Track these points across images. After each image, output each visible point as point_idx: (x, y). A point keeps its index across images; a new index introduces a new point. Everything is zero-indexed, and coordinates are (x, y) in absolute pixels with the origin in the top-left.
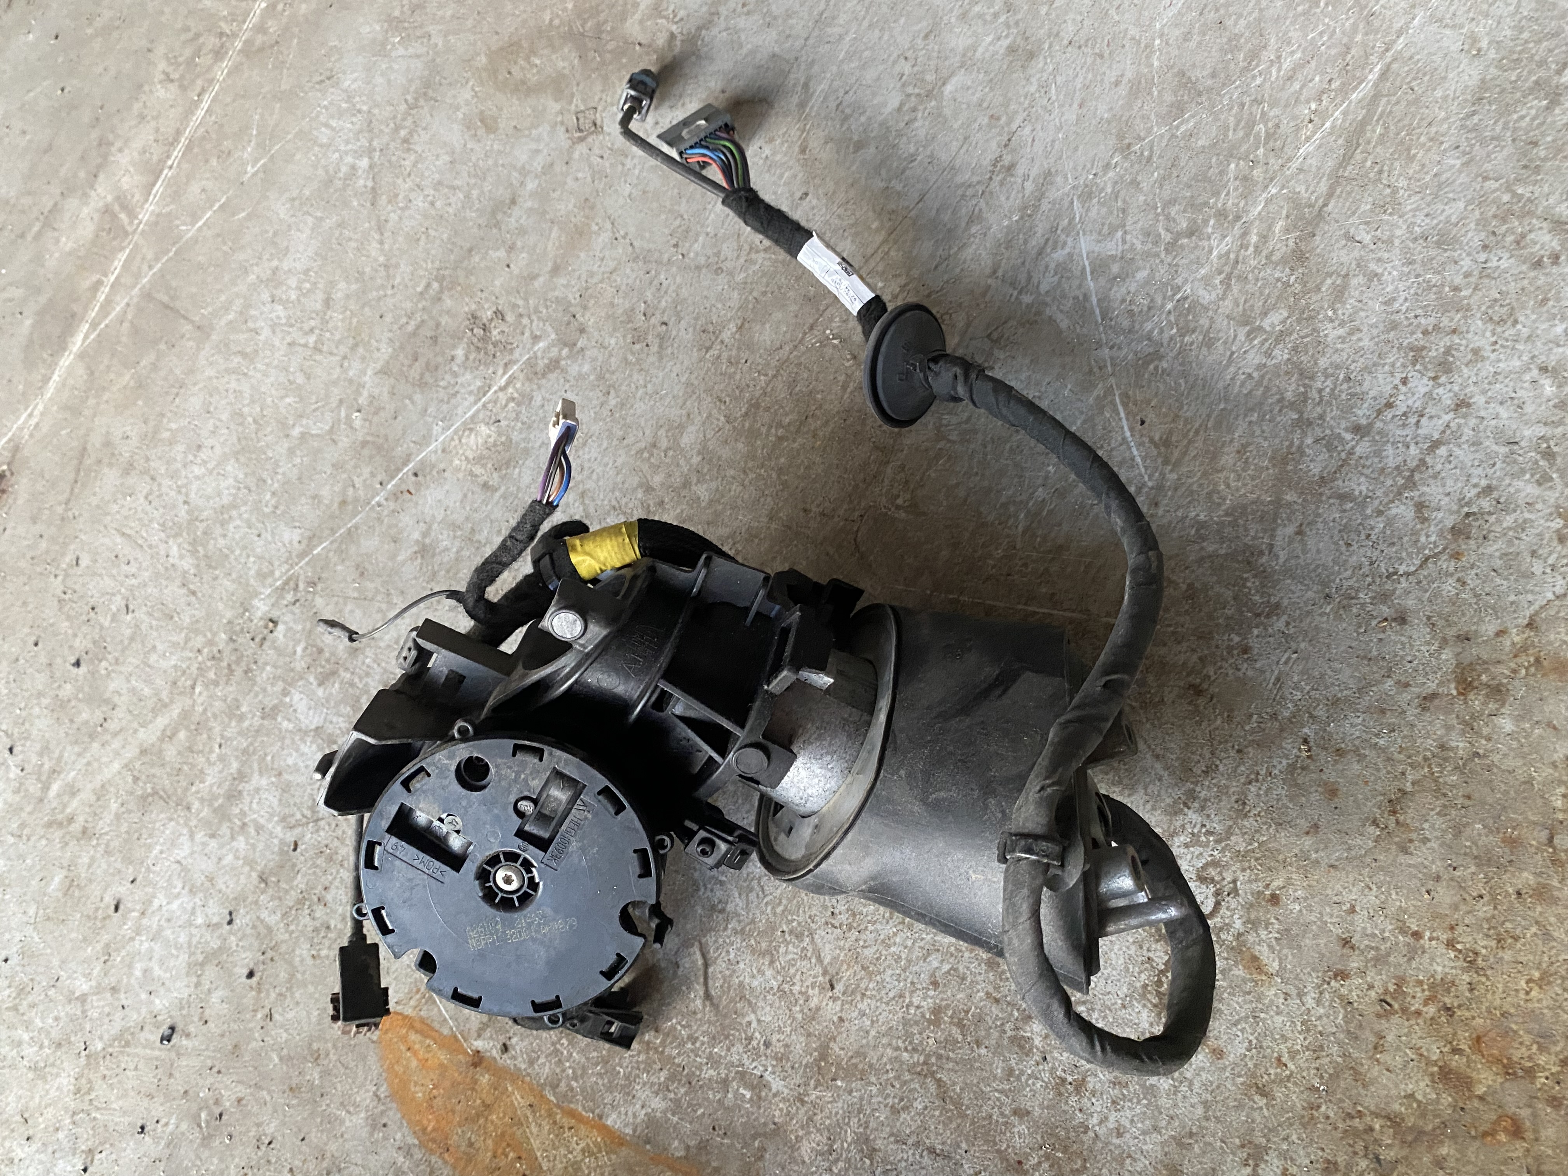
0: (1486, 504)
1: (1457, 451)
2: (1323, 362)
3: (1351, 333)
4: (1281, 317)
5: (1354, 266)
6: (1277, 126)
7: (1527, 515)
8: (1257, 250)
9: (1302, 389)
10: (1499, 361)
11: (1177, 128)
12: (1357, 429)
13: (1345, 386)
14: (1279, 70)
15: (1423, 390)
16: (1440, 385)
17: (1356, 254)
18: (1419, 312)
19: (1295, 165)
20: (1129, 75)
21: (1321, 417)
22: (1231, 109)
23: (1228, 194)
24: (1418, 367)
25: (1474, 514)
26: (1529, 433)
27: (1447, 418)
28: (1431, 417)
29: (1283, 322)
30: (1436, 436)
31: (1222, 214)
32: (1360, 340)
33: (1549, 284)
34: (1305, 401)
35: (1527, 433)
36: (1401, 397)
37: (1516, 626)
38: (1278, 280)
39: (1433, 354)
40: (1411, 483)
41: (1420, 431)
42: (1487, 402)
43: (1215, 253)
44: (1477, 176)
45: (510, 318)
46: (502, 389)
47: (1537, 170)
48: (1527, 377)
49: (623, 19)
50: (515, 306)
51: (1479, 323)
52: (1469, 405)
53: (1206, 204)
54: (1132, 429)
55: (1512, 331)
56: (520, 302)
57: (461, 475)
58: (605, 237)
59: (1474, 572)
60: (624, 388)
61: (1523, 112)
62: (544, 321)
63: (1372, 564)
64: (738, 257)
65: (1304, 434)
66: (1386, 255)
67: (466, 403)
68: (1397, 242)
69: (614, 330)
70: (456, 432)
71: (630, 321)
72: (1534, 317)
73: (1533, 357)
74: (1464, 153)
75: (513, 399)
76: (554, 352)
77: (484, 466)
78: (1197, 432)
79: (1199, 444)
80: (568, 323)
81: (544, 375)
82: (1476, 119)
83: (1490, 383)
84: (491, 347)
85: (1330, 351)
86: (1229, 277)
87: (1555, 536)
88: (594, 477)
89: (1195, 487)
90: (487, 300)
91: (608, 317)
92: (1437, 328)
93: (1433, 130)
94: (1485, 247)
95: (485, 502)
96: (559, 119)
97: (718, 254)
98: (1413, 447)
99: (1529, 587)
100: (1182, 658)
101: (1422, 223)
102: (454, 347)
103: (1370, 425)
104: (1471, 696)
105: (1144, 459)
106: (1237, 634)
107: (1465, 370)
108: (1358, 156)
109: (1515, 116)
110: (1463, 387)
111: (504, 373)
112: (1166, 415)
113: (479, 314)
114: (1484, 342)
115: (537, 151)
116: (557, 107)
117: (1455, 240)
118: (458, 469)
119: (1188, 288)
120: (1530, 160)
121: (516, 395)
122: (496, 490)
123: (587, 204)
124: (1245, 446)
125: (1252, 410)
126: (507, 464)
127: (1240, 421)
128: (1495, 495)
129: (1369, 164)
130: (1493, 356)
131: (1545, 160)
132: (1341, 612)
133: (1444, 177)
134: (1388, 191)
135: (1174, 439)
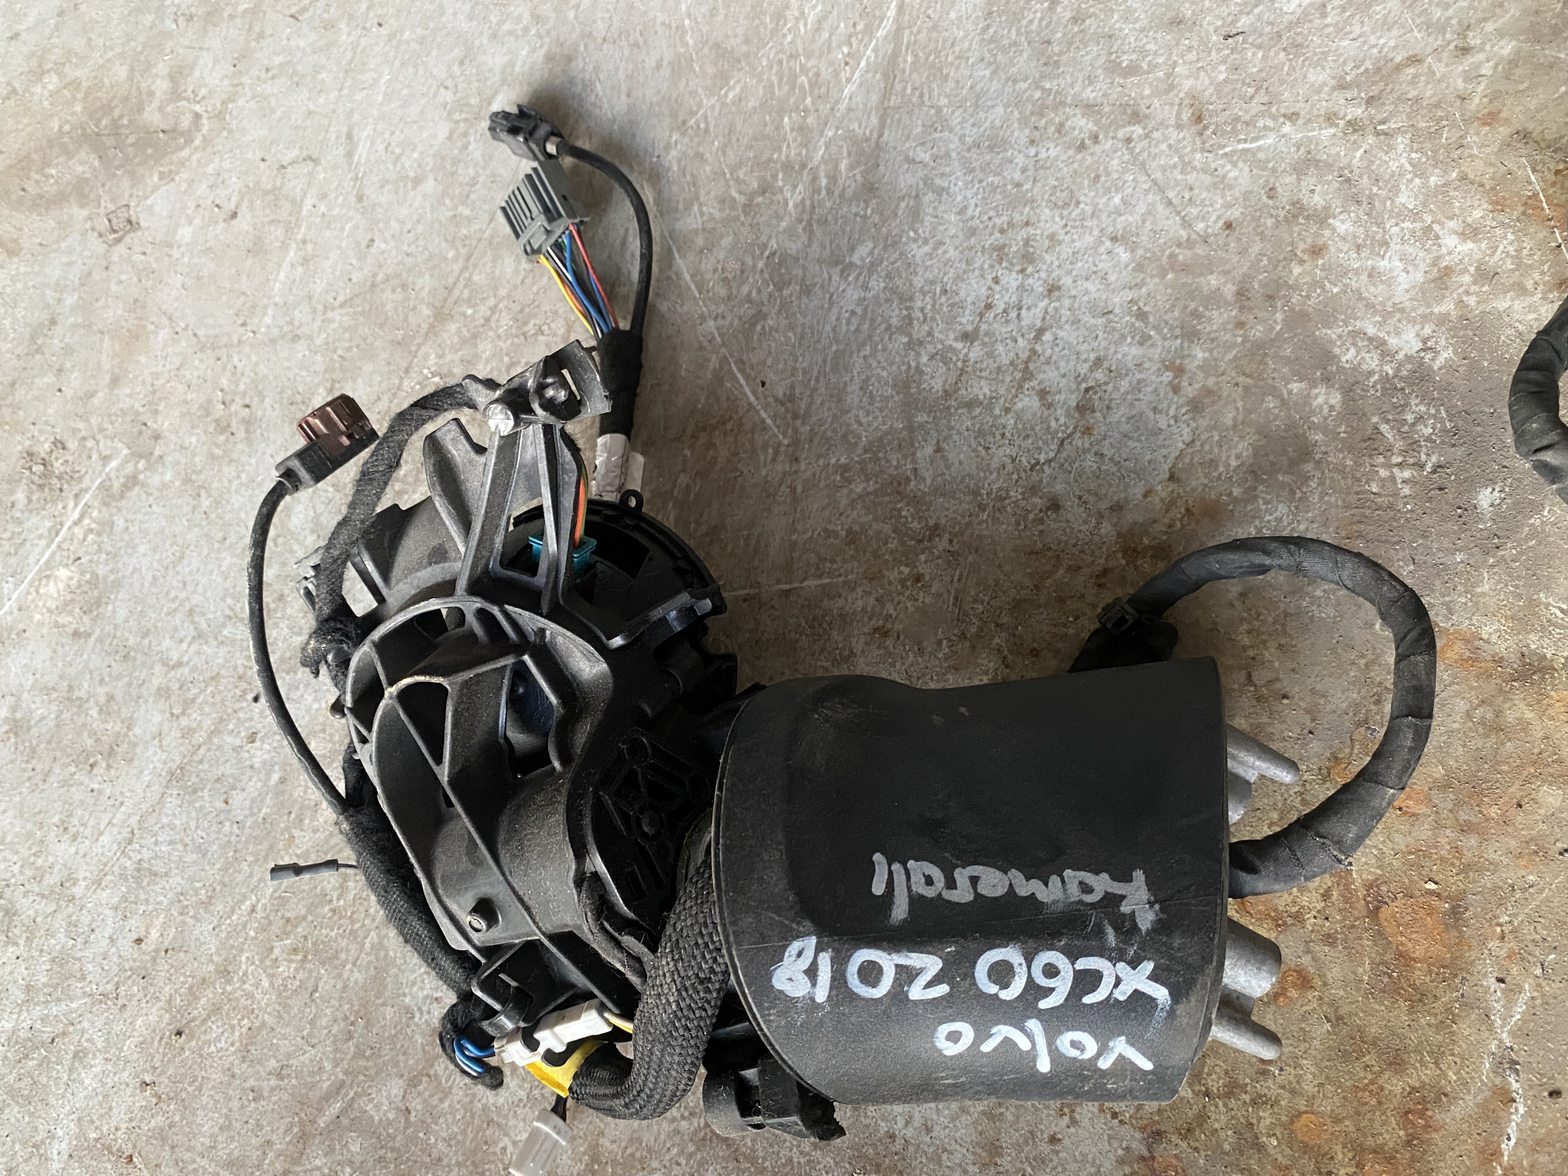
0: (1100, 375)
1: (1061, 334)
2: (918, 282)
3: (935, 249)
4: (868, 249)
5: (921, 186)
6: (817, 75)
7: (1138, 376)
8: (830, 192)
9: (905, 312)
10: (1073, 241)
11: (726, 95)
12: (967, 337)
13: (943, 299)
14: (806, 25)
15: (1014, 284)
16: (1028, 276)
17: (921, 174)
18: (992, 213)
19: (842, 107)
20: (668, 57)
21: (930, 334)
22: (771, 67)
23: (788, 146)
24: (1004, 264)
25: (1092, 388)
26: (1118, 300)
27: (1042, 304)
28: (1029, 308)
29: (871, 253)
30: (1039, 324)
31: (787, 167)
32: (945, 252)
33: (1097, 162)
34: (911, 323)
35: (1117, 300)
36: (997, 296)
37: (1160, 482)
38: (856, 215)
39: (1014, 248)
40: (1028, 375)
41: (1023, 323)
42: (1075, 281)
43: (791, 204)
44: (1008, 80)
45: (72, 445)
46: (76, 523)
47: (1057, 64)
48: (1102, 249)
49: (140, 109)
50: (75, 431)
51: (1047, 211)
52: (1059, 288)
53: (770, 160)
54: (754, 393)
55: (1078, 211)
56: (81, 425)
57: (45, 631)
58: (164, 334)
59: (1107, 442)
60: (215, 485)
61: (1031, 16)
62: (112, 439)
63: (1014, 460)
64: (314, 319)
65: (918, 354)
66: (948, 169)
67: (38, 550)
68: (954, 155)
69: (193, 427)
70: (31, 584)
71: (207, 415)
72: (1092, 194)
73: (1102, 230)
74: (990, 64)
75: (91, 531)
76: (129, 469)
77: (70, 613)
78: (817, 380)
79: (822, 390)
80: (140, 433)
81: (122, 496)
82: (991, 31)
83: (1072, 263)
84: (55, 481)
85: (920, 271)
86: (809, 223)
87: (1168, 388)
88: (200, 590)
89: (829, 434)
90: (41, 432)
91: (183, 415)
92: (1011, 224)
93: (957, 49)
94: (1032, 142)
95: (79, 653)
96: (88, 225)
97: (291, 323)
98: (1020, 339)
99: (1159, 443)
100: (860, 603)
101: (971, 134)
102: (12, 492)
103: (977, 329)
104: (1139, 562)
105: (774, 418)
106: (906, 565)
107: (1047, 257)
108: (898, 86)
109: (1024, 22)
110: (1049, 272)
111: (76, 505)
112: (783, 371)
113: (35, 449)
114: (1056, 226)
115: (71, 264)
116: (85, 213)
117: (1005, 142)
118: (40, 624)
119: (773, 243)
120: (1049, 57)
121: (94, 526)
122: (89, 635)
123: (137, 304)
124: (866, 381)
125: (864, 344)
126: (98, 602)
127: (855, 358)
128: (1106, 364)
129: (909, 91)
130: (1067, 238)
131: (1061, 54)
132: (997, 514)
133: (978, 88)
134: (933, 111)
135: (797, 392)
